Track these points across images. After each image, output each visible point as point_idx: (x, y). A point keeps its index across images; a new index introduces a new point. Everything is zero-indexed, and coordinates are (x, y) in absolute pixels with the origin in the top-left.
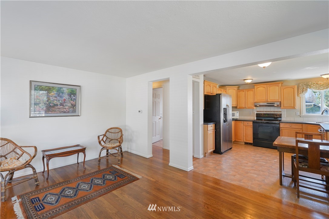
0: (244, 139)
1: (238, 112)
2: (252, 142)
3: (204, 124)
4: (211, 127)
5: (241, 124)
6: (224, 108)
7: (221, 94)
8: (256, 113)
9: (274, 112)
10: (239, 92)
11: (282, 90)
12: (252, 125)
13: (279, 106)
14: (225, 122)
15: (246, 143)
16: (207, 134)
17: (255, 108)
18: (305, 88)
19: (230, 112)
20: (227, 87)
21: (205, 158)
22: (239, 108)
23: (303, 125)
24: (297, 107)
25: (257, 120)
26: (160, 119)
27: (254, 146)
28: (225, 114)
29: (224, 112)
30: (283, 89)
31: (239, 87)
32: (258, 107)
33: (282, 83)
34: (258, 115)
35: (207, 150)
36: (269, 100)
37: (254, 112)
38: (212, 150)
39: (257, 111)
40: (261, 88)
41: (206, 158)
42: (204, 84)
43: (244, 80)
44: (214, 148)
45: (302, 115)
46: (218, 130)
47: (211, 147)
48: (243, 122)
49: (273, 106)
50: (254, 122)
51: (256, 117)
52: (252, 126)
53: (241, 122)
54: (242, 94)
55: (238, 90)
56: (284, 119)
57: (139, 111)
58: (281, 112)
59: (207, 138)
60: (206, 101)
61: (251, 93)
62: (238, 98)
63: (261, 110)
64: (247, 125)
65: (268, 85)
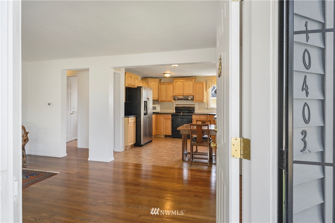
0: (164, 132)
1: (159, 105)
2: (170, 134)
3: (125, 117)
4: (132, 119)
5: (162, 118)
6: (145, 101)
8: (175, 106)
9: (189, 105)
10: (160, 85)
11: (195, 85)
12: (171, 117)
13: (192, 99)
14: (145, 114)
15: (166, 136)
16: (128, 127)
17: (174, 101)
18: (211, 84)
19: (150, 105)
20: (149, 79)
21: (125, 151)
22: (160, 102)
23: (208, 115)
24: (205, 101)
25: (176, 112)
26: (71, 114)
27: (173, 137)
28: (146, 107)
29: (145, 105)
30: (196, 84)
31: (160, 80)
32: (176, 100)
33: (195, 79)
34: (177, 108)
35: (128, 143)
36: (185, 94)
37: (173, 105)
38: (133, 143)
39: (176, 105)
40: (179, 83)
41: (127, 151)
42: (125, 75)
43: (164, 74)
44: (135, 141)
45: (208, 108)
46: (139, 123)
47: (132, 140)
48: (163, 115)
49: (188, 99)
50: (173, 115)
51: (175, 110)
52: (171, 119)
53: (161, 115)
54: (163, 87)
55: (159, 83)
56: (197, 111)
57: (49, 104)
58: (194, 105)
59: (128, 131)
60: (127, 93)
61: (171, 87)
62: (159, 90)
63: (180, 103)
64: (167, 118)
65: (184, 80)
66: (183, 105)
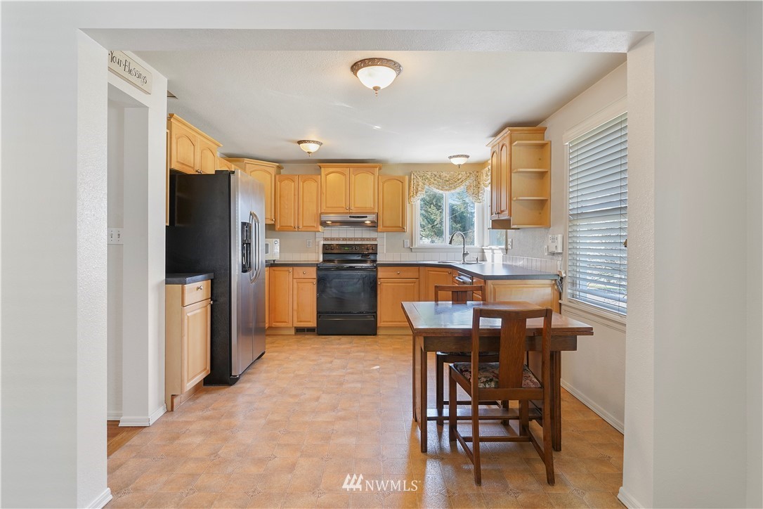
0: (295, 319)
1: (278, 240)
2: (313, 324)
3: (167, 283)
4: (196, 291)
5: (285, 276)
6: (244, 224)
7: (233, 172)
8: (322, 243)
9: (362, 239)
10: (281, 182)
11: (381, 184)
12: (315, 276)
13: (374, 225)
14: (245, 269)
15: (300, 331)
16: (182, 321)
17: (321, 228)
18: (420, 183)
19: (260, 238)
20: (246, 160)
21: (170, 419)
22: (279, 230)
23: (421, 268)
24: (408, 228)
25: (324, 261)
27: (320, 334)
28: (247, 245)
29: (243, 237)
30: (384, 183)
31: (279, 168)
32: (327, 225)
33: (380, 169)
34: (327, 249)
35: (182, 381)
36: (353, 210)
37: (317, 240)
38: (200, 377)
39: (326, 239)
40: (332, 177)
41: (175, 417)
43: (300, 142)
44: (209, 368)
45: (414, 246)
46: (222, 300)
47: (196, 364)
48: (291, 269)
49: (361, 224)
50: (319, 268)
51: (324, 254)
52: (316, 281)
53: (286, 268)
54: (288, 187)
55: (277, 177)
56: (381, 258)
58: (375, 239)
59: (182, 337)
60: (177, 194)
61: (310, 188)
62: (277, 197)
63: (335, 235)
64: (303, 276)
65: (351, 169)
66: (344, 239)
